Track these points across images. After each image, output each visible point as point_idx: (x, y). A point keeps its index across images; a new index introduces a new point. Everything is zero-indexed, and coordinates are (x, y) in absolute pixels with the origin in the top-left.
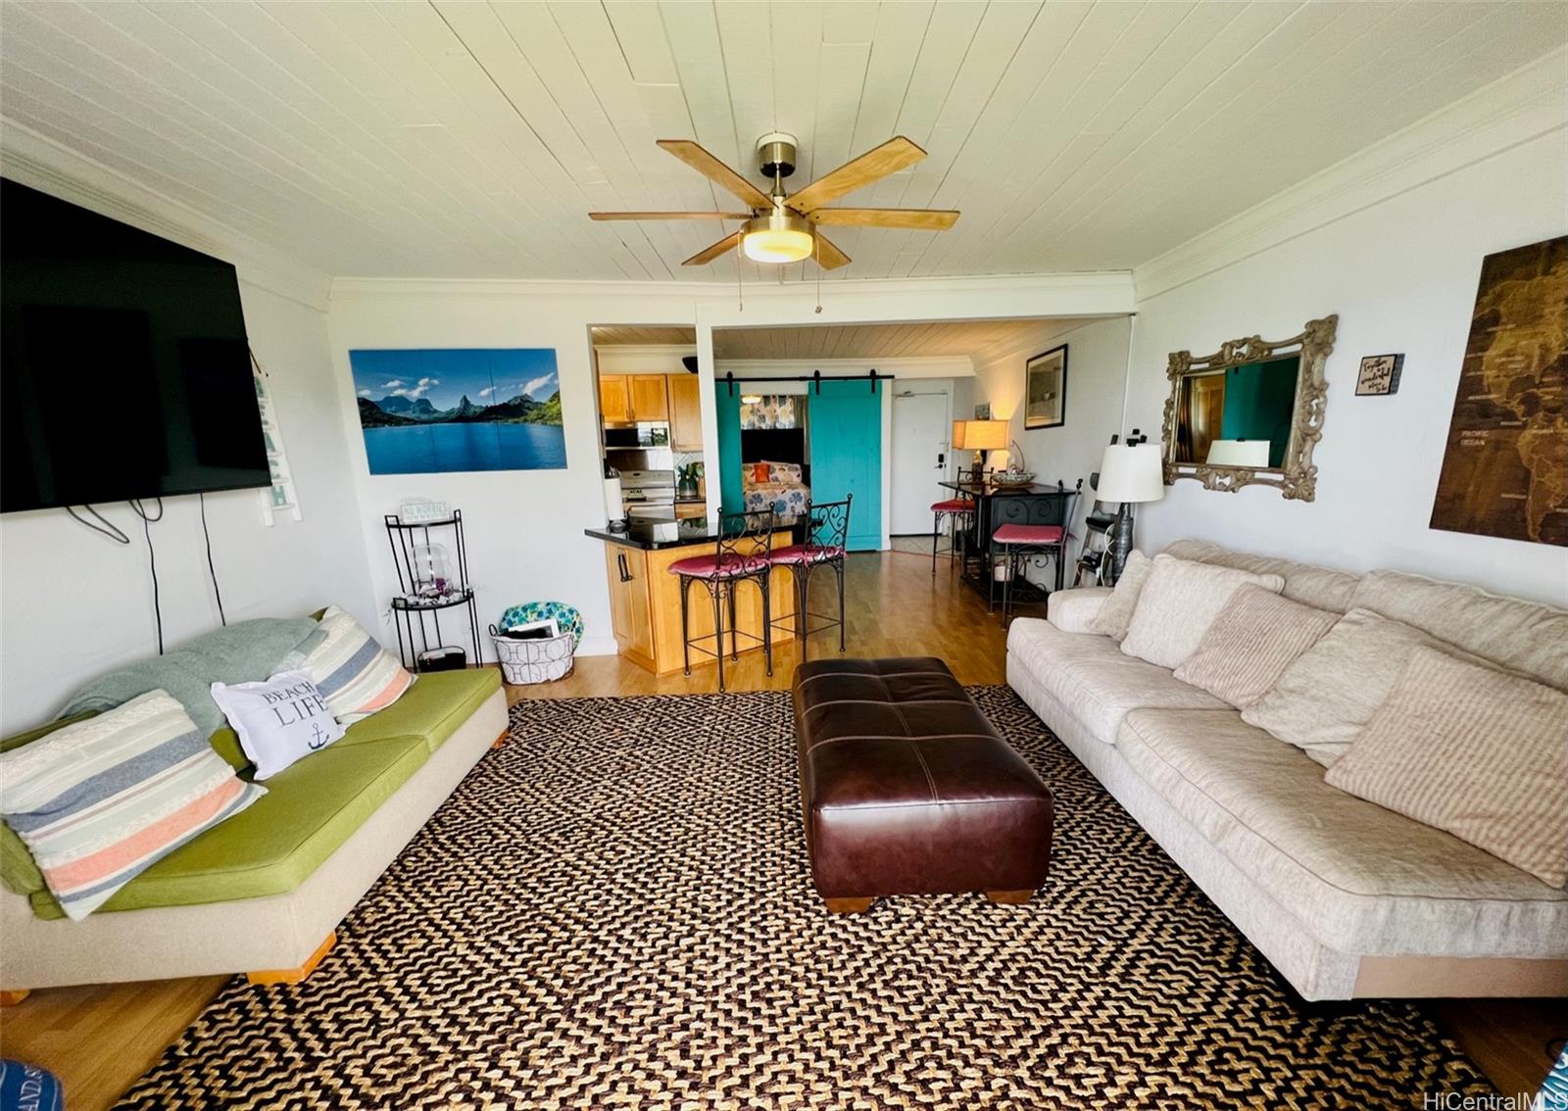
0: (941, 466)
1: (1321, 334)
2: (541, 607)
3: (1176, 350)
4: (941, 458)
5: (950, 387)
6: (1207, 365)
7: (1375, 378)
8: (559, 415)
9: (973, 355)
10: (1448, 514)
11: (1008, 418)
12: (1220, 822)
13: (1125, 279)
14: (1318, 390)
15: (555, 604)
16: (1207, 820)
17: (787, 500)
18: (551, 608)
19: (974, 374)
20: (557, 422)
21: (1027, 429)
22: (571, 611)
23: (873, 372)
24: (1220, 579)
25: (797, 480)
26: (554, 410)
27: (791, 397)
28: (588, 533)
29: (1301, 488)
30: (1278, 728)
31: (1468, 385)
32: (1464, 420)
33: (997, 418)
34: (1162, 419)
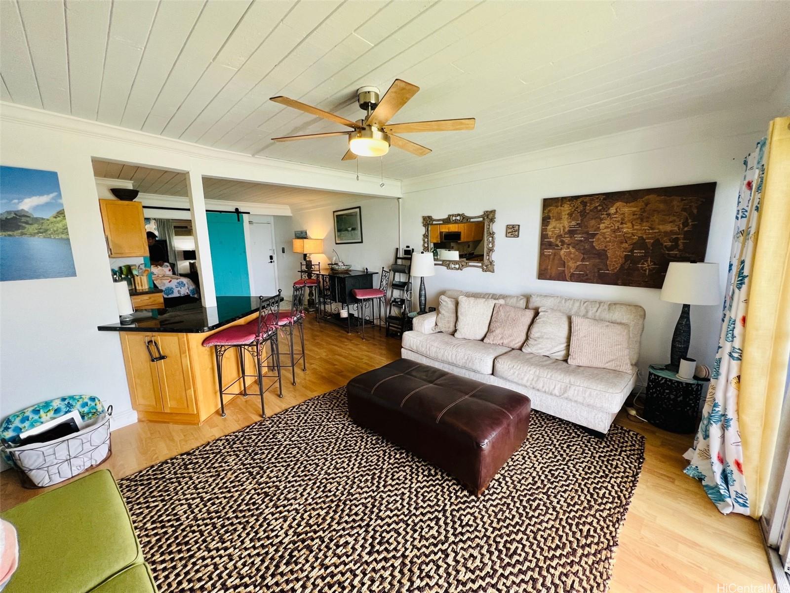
0: (271, 262)
1: (490, 216)
2: (56, 404)
3: (426, 215)
4: (271, 257)
5: (272, 220)
6: (442, 222)
7: (512, 232)
8: (65, 230)
9: (291, 205)
10: (543, 274)
11: (323, 238)
12: (562, 387)
13: (399, 184)
14: (492, 234)
15: (72, 398)
16: (556, 388)
17: (174, 287)
18: (68, 403)
19: (291, 215)
20: (64, 236)
21: (337, 244)
22: (93, 399)
23: (237, 209)
24: (486, 303)
25: (170, 273)
26: (60, 225)
27: (155, 219)
28: (101, 328)
29: (489, 268)
30: (540, 351)
31: (543, 236)
32: (544, 247)
33: (312, 237)
34: (422, 242)
